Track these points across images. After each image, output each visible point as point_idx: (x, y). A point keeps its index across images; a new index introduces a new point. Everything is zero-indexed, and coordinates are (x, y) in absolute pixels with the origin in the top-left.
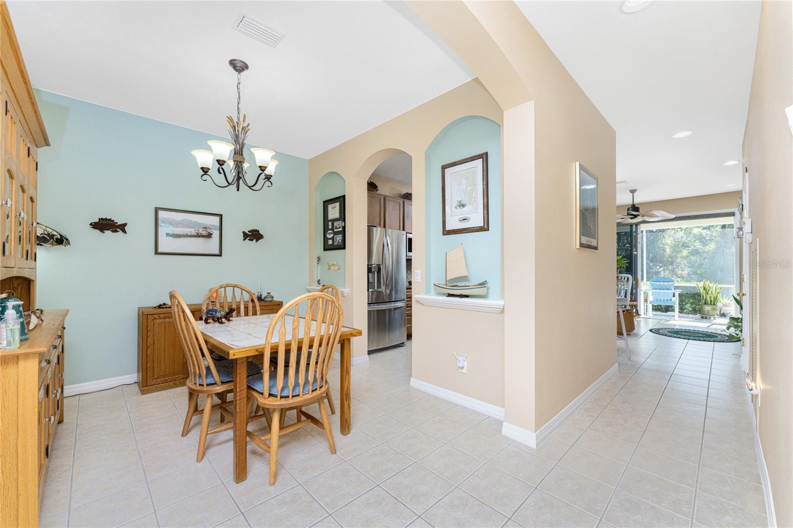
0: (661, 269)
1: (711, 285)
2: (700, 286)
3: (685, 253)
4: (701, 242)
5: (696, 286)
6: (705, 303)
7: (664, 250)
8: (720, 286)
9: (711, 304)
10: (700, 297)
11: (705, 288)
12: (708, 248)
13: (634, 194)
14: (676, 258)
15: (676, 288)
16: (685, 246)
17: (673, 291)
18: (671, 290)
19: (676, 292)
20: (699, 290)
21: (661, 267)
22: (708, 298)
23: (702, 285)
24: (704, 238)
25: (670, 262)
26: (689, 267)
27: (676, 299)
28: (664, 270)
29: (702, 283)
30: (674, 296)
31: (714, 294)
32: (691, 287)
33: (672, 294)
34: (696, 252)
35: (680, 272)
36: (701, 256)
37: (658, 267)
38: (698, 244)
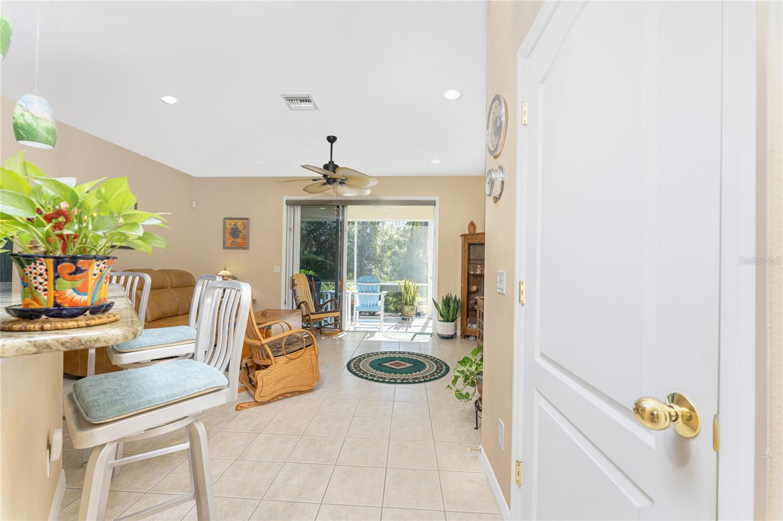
0: (373, 267)
1: (410, 284)
2: (401, 284)
3: (389, 253)
4: (399, 245)
5: (398, 284)
6: (406, 304)
7: (376, 250)
8: (417, 284)
9: (410, 305)
10: (401, 295)
11: (405, 288)
12: (402, 251)
13: (333, 144)
14: (384, 257)
15: (382, 288)
16: (390, 248)
17: (379, 294)
18: (377, 292)
19: (382, 295)
20: (401, 289)
21: (373, 265)
22: (408, 298)
23: (403, 284)
24: (400, 242)
25: (378, 261)
26: (392, 265)
27: (382, 302)
28: (375, 268)
29: (403, 281)
30: (380, 299)
31: (412, 293)
32: (394, 286)
33: (378, 297)
34: (395, 254)
35: (386, 269)
36: (398, 257)
37: (371, 265)
38: (396, 248)
